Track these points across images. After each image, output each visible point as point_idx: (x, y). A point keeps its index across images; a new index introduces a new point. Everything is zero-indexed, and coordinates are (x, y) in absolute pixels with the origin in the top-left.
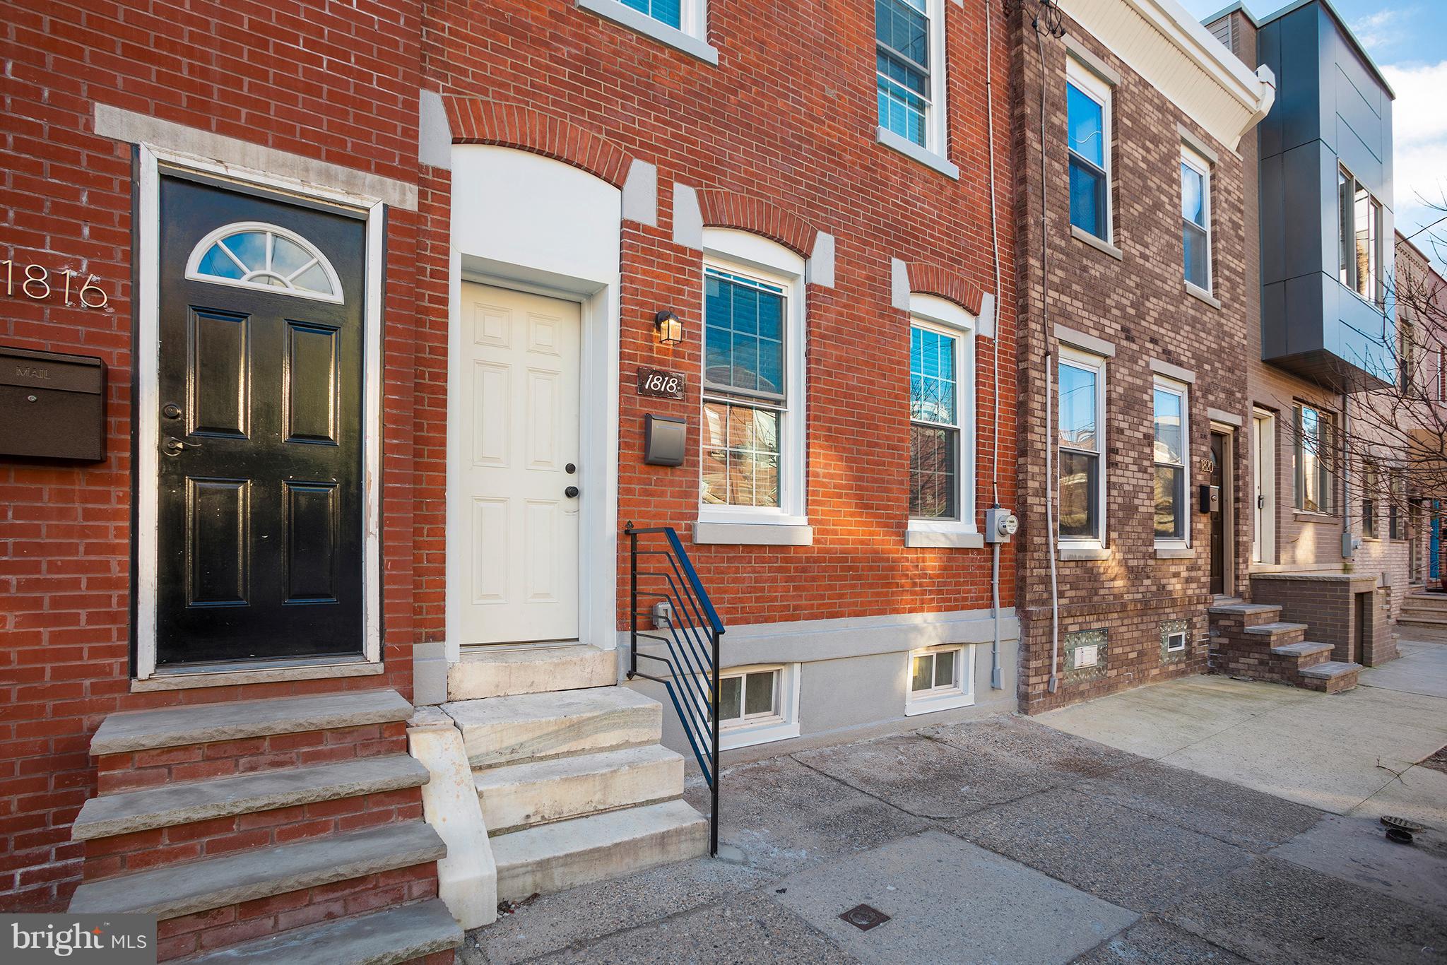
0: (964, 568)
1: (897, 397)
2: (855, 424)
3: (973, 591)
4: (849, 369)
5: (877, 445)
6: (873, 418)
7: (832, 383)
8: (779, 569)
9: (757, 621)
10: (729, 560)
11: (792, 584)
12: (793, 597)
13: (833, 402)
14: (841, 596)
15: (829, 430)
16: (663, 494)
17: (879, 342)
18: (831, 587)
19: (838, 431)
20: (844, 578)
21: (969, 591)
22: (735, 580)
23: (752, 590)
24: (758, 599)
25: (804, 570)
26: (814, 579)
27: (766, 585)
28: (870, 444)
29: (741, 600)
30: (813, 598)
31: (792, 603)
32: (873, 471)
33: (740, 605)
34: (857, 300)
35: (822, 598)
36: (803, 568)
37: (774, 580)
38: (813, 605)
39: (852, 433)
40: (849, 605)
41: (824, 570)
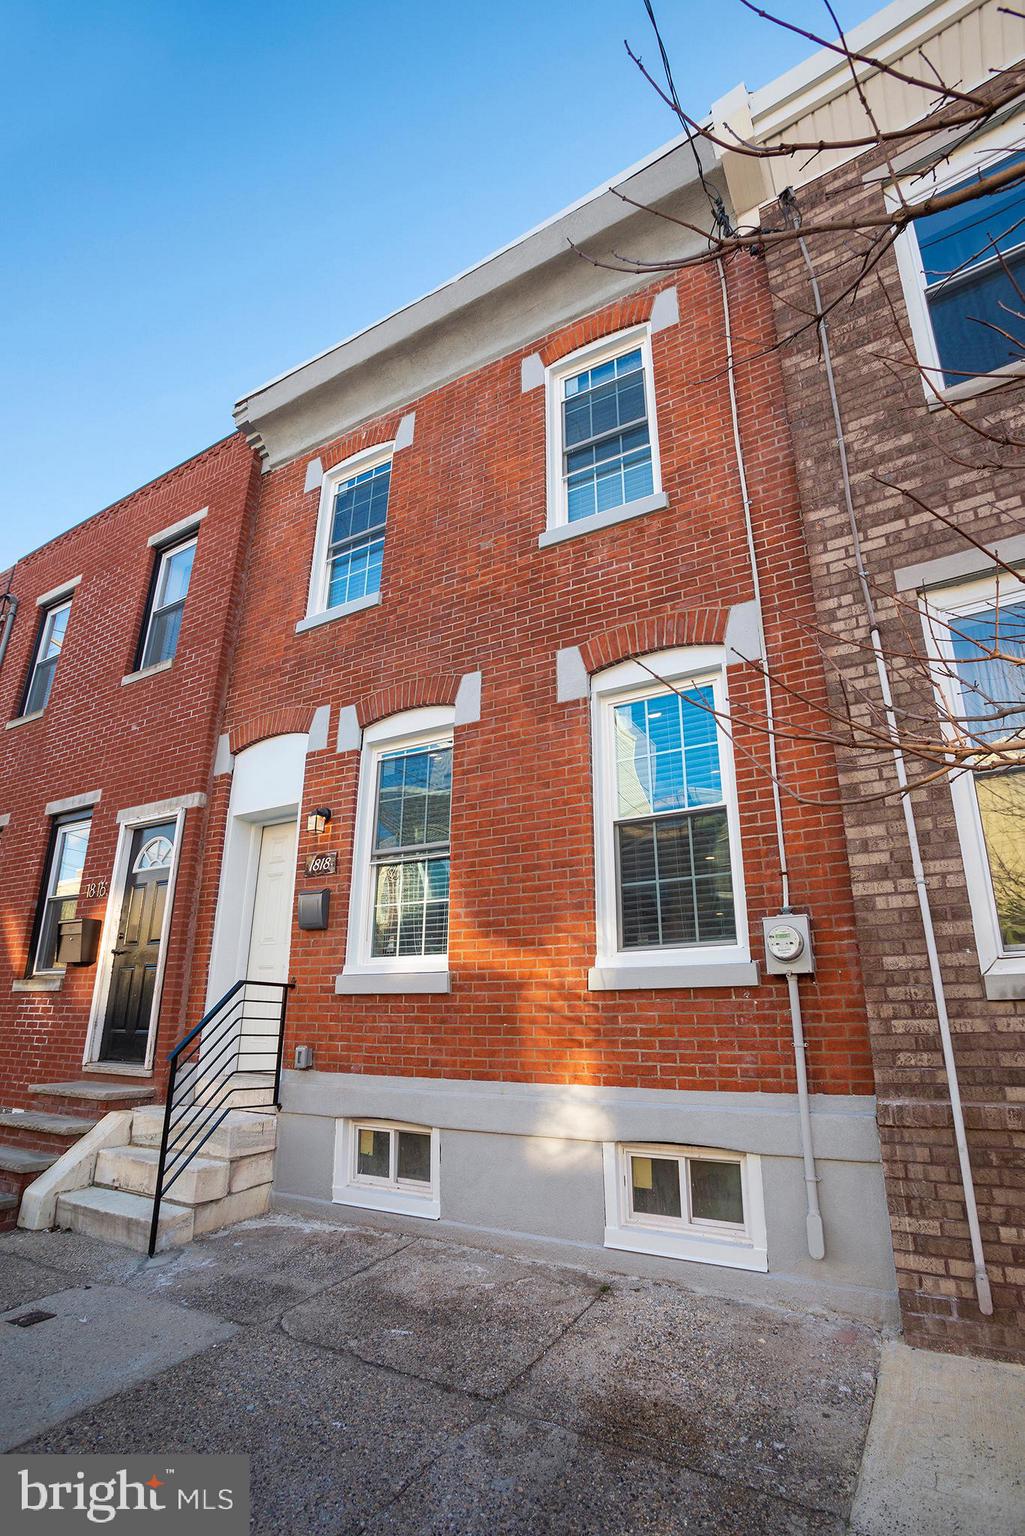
0: (718, 1020)
1: (566, 803)
2: (504, 850)
3: (748, 1061)
4: (498, 793)
5: (537, 867)
6: (531, 837)
7: (476, 816)
8: (416, 1020)
9: (393, 1073)
10: (368, 1009)
11: (430, 1036)
12: (432, 1050)
13: (477, 834)
14: (493, 1054)
15: (473, 865)
16: (318, 953)
17: (538, 750)
18: (477, 1042)
19: (481, 864)
20: (497, 1031)
21: (738, 1060)
22: (372, 1030)
23: (390, 1040)
24: (394, 1050)
25: (443, 1021)
26: (455, 1031)
27: (402, 1035)
28: (526, 869)
29: (377, 1050)
30: (454, 1053)
31: (431, 1057)
32: (532, 899)
33: (377, 1055)
34: (508, 719)
35: (467, 1053)
36: (443, 1017)
37: (410, 1030)
38: (455, 1061)
39: (502, 861)
40: (503, 1065)
41: (469, 1021)
